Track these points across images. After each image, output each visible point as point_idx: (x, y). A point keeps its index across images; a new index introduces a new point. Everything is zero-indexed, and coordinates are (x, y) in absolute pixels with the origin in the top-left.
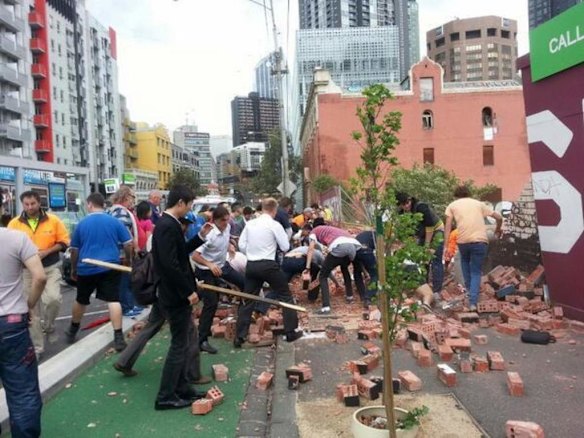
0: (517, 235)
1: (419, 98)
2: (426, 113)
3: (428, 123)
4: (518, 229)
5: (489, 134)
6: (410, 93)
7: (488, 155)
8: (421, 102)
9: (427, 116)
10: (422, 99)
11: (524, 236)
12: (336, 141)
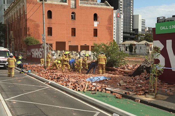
0: (146, 66)
1: (70, 6)
2: (73, 13)
3: (73, 18)
4: (147, 65)
5: (96, 24)
6: (67, 4)
7: (95, 32)
8: (71, 8)
9: (73, 15)
10: (71, 7)
11: (148, 66)
12: (35, 22)
